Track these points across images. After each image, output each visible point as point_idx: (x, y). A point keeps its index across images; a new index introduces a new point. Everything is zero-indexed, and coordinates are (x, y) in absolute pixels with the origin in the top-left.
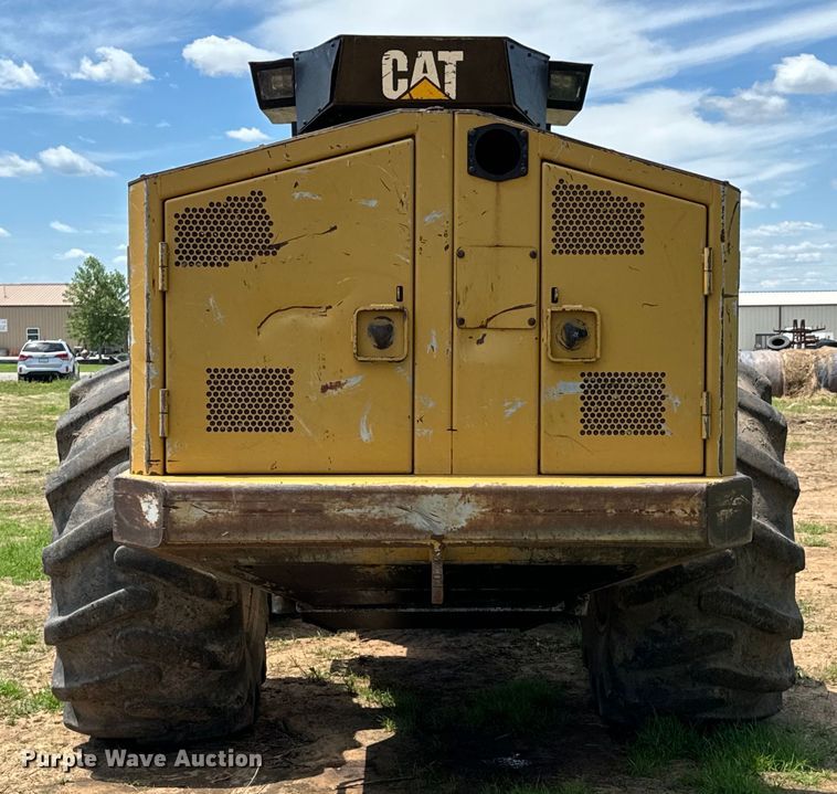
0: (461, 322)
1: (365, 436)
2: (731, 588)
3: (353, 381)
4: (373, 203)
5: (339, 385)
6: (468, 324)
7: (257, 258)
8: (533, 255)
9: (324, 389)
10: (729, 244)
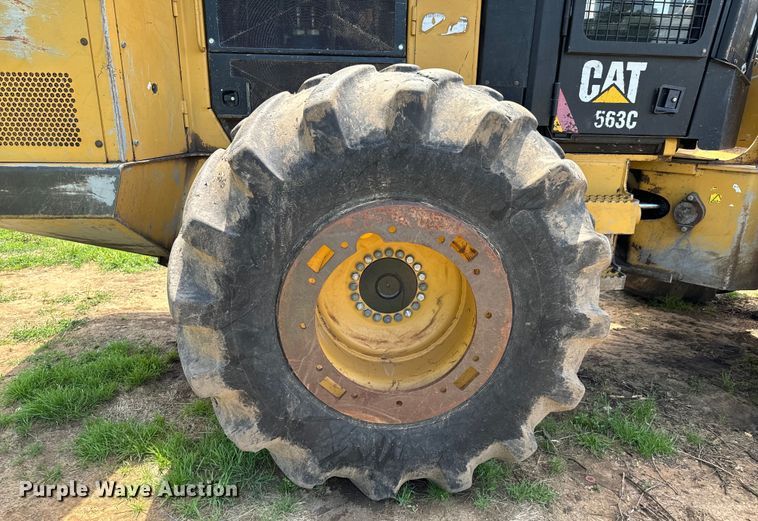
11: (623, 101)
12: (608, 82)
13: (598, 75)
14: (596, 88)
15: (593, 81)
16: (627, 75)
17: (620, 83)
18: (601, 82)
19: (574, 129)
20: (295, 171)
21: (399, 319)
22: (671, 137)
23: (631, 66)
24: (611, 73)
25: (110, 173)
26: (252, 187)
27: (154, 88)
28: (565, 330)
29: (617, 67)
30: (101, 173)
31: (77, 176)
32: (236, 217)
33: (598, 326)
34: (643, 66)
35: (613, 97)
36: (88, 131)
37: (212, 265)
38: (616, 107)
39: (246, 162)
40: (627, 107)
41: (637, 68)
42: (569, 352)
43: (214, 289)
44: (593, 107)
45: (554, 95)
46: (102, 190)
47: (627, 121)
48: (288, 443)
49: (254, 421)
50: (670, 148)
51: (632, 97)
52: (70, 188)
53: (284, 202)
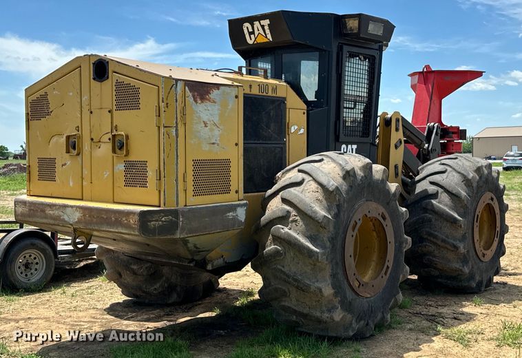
0: (92, 139)
1: (71, 185)
2: (283, 267)
3: (69, 163)
4: (71, 94)
5: (65, 164)
6: (94, 140)
7: (47, 117)
8: (109, 112)
9: (63, 165)
10: (167, 104)
13: (345, 150)
16: (352, 150)
23: (353, 147)
24: (348, 149)
30: (241, 206)
31: (233, 208)
34: (356, 147)
36: (234, 187)
39: (337, 191)
46: (241, 214)
52: (230, 214)
53: (346, 205)
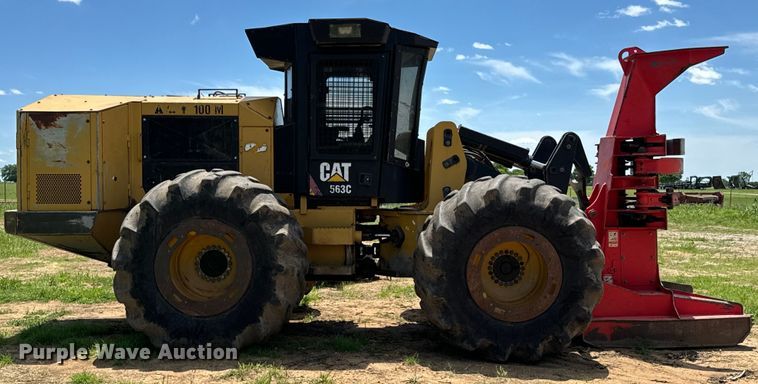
11: (342, 180)
12: (334, 172)
13: (328, 169)
14: (328, 175)
15: (326, 172)
16: (342, 169)
17: (339, 172)
18: (330, 172)
19: (321, 194)
20: (164, 208)
21: (219, 280)
22: (374, 198)
23: (343, 165)
24: (334, 168)
25: (92, 214)
26: (147, 215)
27: (116, 179)
28: (274, 272)
29: (336, 165)
30: (88, 215)
31: (78, 216)
32: (141, 226)
33: (287, 270)
34: (350, 165)
35: (337, 179)
36: (85, 198)
37: (130, 245)
38: (340, 183)
39: (146, 206)
40: (345, 183)
41: (347, 166)
42: (277, 282)
43: (130, 255)
44: (327, 183)
45: (307, 176)
46: (88, 222)
47: (346, 190)
48: (156, 325)
49: (142, 314)
50: (374, 203)
51: (347, 178)
52: (74, 221)
53: (159, 220)
